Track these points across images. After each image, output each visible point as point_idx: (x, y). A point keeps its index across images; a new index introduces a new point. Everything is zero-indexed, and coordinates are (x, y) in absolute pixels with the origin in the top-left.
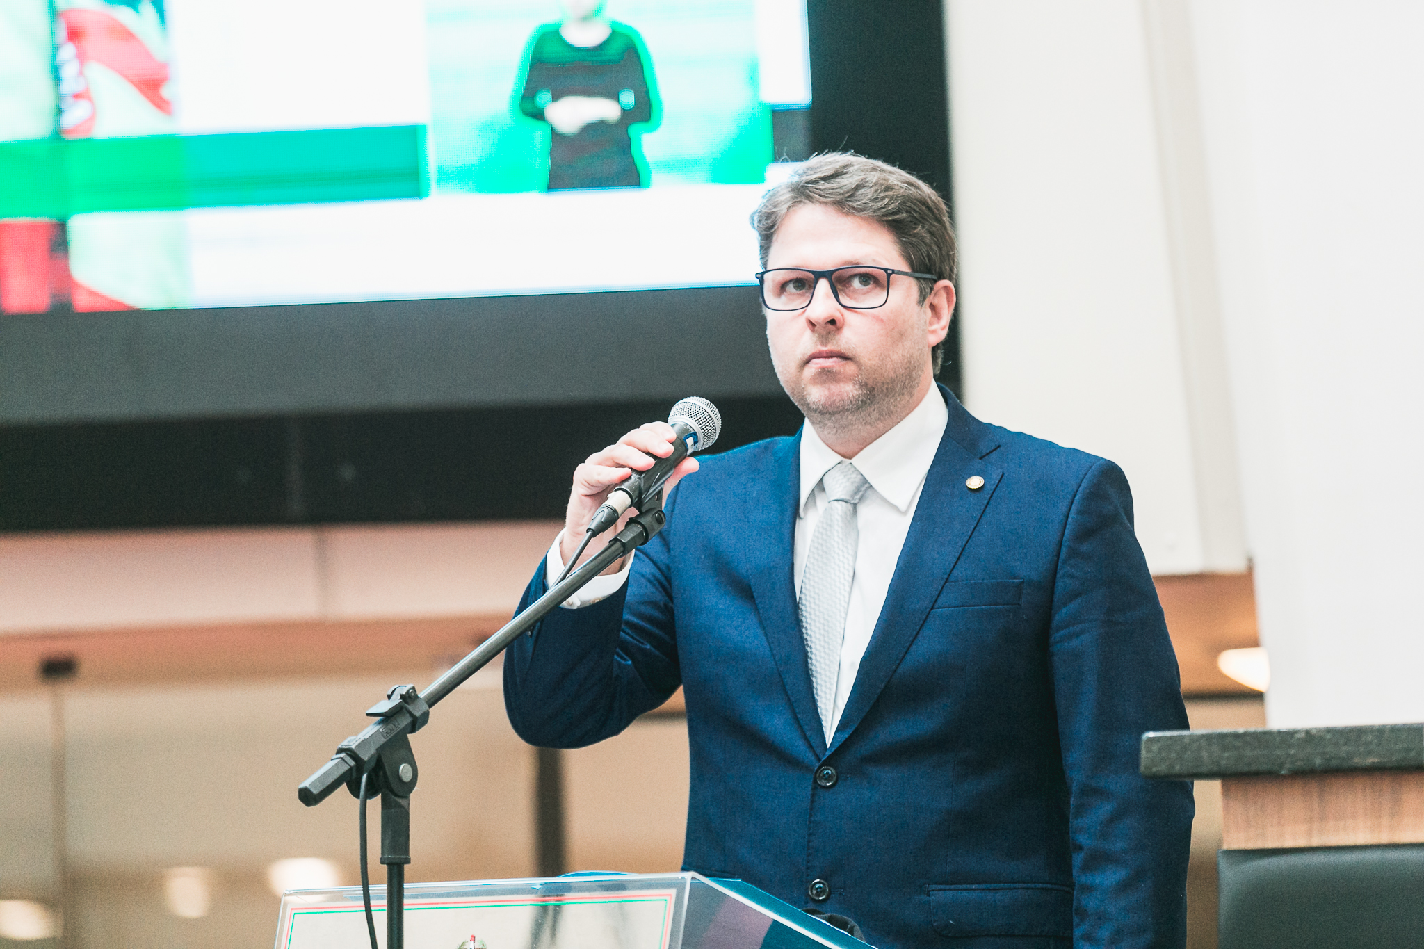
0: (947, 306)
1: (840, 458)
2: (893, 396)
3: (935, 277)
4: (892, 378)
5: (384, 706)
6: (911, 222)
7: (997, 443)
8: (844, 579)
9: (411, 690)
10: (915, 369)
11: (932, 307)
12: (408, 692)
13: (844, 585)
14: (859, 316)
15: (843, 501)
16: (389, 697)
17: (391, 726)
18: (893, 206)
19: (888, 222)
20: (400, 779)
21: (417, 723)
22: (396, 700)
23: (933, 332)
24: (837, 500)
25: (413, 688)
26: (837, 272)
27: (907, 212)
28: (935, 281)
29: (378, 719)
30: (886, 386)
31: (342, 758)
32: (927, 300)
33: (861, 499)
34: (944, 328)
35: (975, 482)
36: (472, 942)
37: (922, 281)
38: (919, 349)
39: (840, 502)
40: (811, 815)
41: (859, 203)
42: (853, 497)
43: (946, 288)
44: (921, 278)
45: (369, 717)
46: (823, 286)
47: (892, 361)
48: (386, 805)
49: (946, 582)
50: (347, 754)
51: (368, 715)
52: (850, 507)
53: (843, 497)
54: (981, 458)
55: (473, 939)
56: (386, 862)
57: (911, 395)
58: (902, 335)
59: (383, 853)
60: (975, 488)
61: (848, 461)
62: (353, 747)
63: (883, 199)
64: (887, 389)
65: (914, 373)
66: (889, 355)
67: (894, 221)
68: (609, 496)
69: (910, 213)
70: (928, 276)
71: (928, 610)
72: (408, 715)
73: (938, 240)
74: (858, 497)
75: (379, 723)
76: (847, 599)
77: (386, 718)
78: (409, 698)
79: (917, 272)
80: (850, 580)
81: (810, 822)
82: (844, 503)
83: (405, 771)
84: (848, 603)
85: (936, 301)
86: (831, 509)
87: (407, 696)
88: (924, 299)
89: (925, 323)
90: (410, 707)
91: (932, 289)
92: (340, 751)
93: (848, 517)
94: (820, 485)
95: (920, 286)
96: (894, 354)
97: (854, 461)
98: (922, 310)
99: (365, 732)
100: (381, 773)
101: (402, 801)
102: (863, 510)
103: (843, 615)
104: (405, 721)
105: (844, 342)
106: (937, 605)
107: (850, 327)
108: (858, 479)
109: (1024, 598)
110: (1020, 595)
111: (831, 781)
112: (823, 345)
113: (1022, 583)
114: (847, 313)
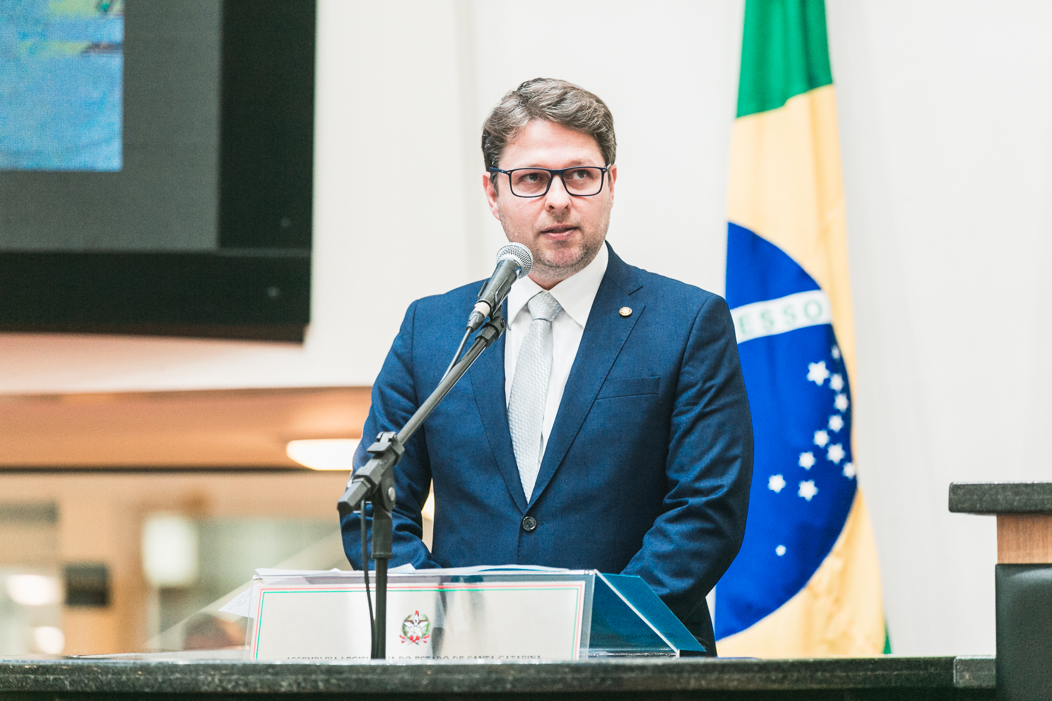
1: (541, 289)
5: (381, 447)
7: (641, 285)
8: (545, 374)
13: (545, 378)
14: (582, 199)
15: (545, 320)
17: (385, 461)
18: (598, 122)
20: (389, 499)
22: (387, 443)
24: (540, 319)
26: (567, 170)
27: (604, 124)
31: (365, 483)
33: (555, 318)
35: (626, 311)
36: (417, 615)
39: (542, 320)
40: (519, 551)
42: (551, 316)
49: (605, 381)
52: (549, 324)
53: (543, 317)
54: (629, 295)
55: (417, 613)
60: (627, 315)
61: (546, 292)
62: (368, 474)
63: (594, 118)
67: (600, 132)
68: (475, 305)
71: (593, 401)
72: (393, 454)
74: (553, 317)
76: (547, 388)
77: (380, 455)
78: (394, 441)
80: (549, 374)
81: (519, 556)
82: (544, 321)
84: (547, 391)
86: (536, 324)
90: (394, 448)
92: (366, 478)
93: (547, 331)
94: (526, 309)
97: (550, 291)
102: (557, 326)
103: (544, 398)
104: (392, 457)
105: (574, 218)
106: (599, 397)
107: (576, 208)
108: (555, 304)
109: (660, 389)
110: (658, 387)
111: (533, 526)
112: (558, 222)
113: (659, 378)
114: (574, 199)
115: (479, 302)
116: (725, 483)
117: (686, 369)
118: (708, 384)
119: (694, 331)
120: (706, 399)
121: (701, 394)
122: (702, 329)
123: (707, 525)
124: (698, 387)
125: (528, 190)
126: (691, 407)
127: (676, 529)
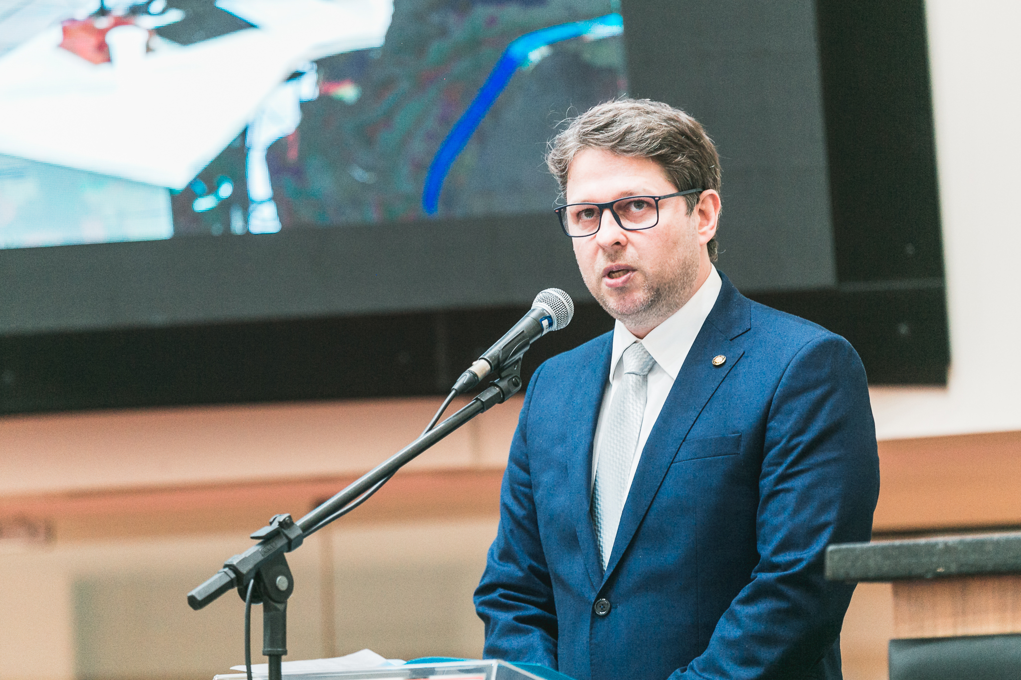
0: (713, 209)
1: (635, 339)
2: (676, 292)
3: (701, 190)
4: (671, 278)
5: (264, 531)
6: (672, 153)
7: (749, 327)
9: (287, 519)
10: (690, 267)
11: (701, 212)
12: (284, 520)
14: (639, 234)
16: (271, 523)
17: (269, 547)
18: (655, 144)
19: (652, 157)
20: (277, 588)
21: (292, 545)
22: (275, 525)
23: (703, 233)
24: (629, 373)
25: (290, 517)
26: (617, 203)
27: (668, 145)
28: (701, 192)
29: (260, 541)
30: (667, 285)
31: (225, 572)
32: (695, 208)
33: (649, 372)
34: (712, 228)
35: (719, 360)
37: (688, 197)
38: (691, 252)
39: (632, 375)
40: (591, 638)
41: (627, 146)
42: (644, 370)
43: (712, 196)
44: (687, 194)
45: (253, 540)
46: (607, 215)
47: (669, 265)
48: (266, 609)
49: (684, 441)
50: (230, 569)
51: (253, 538)
52: (643, 377)
53: (633, 371)
54: (730, 340)
56: (267, 653)
57: (691, 286)
58: (675, 243)
59: (264, 647)
60: (720, 364)
61: (638, 341)
62: (235, 563)
63: (647, 139)
64: (669, 288)
65: (689, 270)
66: (667, 261)
67: (658, 155)
69: (671, 146)
70: (694, 191)
71: (669, 465)
72: (284, 538)
73: (698, 161)
74: (647, 371)
75: (260, 544)
77: (266, 540)
78: (286, 525)
79: (682, 191)
81: (591, 644)
82: (634, 375)
83: (281, 582)
85: (704, 207)
86: (628, 379)
87: (284, 523)
88: (692, 210)
89: (695, 228)
90: (286, 532)
91: (698, 200)
92: (226, 566)
95: (687, 201)
96: (670, 260)
97: (642, 341)
98: (691, 220)
99: (247, 552)
100: (262, 584)
101: (280, 606)
104: (281, 543)
105: (629, 257)
106: (675, 460)
107: (633, 244)
108: (646, 356)
109: (742, 449)
110: (738, 446)
111: (604, 611)
112: (613, 261)
113: (741, 436)
114: (629, 234)
115: (480, 359)
116: (805, 556)
117: (772, 424)
118: (794, 442)
119: (783, 380)
120: (790, 459)
121: (786, 452)
122: (793, 377)
123: (782, 605)
124: (782, 444)
125: (585, 227)
126: (775, 467)
127: (746, 611)
